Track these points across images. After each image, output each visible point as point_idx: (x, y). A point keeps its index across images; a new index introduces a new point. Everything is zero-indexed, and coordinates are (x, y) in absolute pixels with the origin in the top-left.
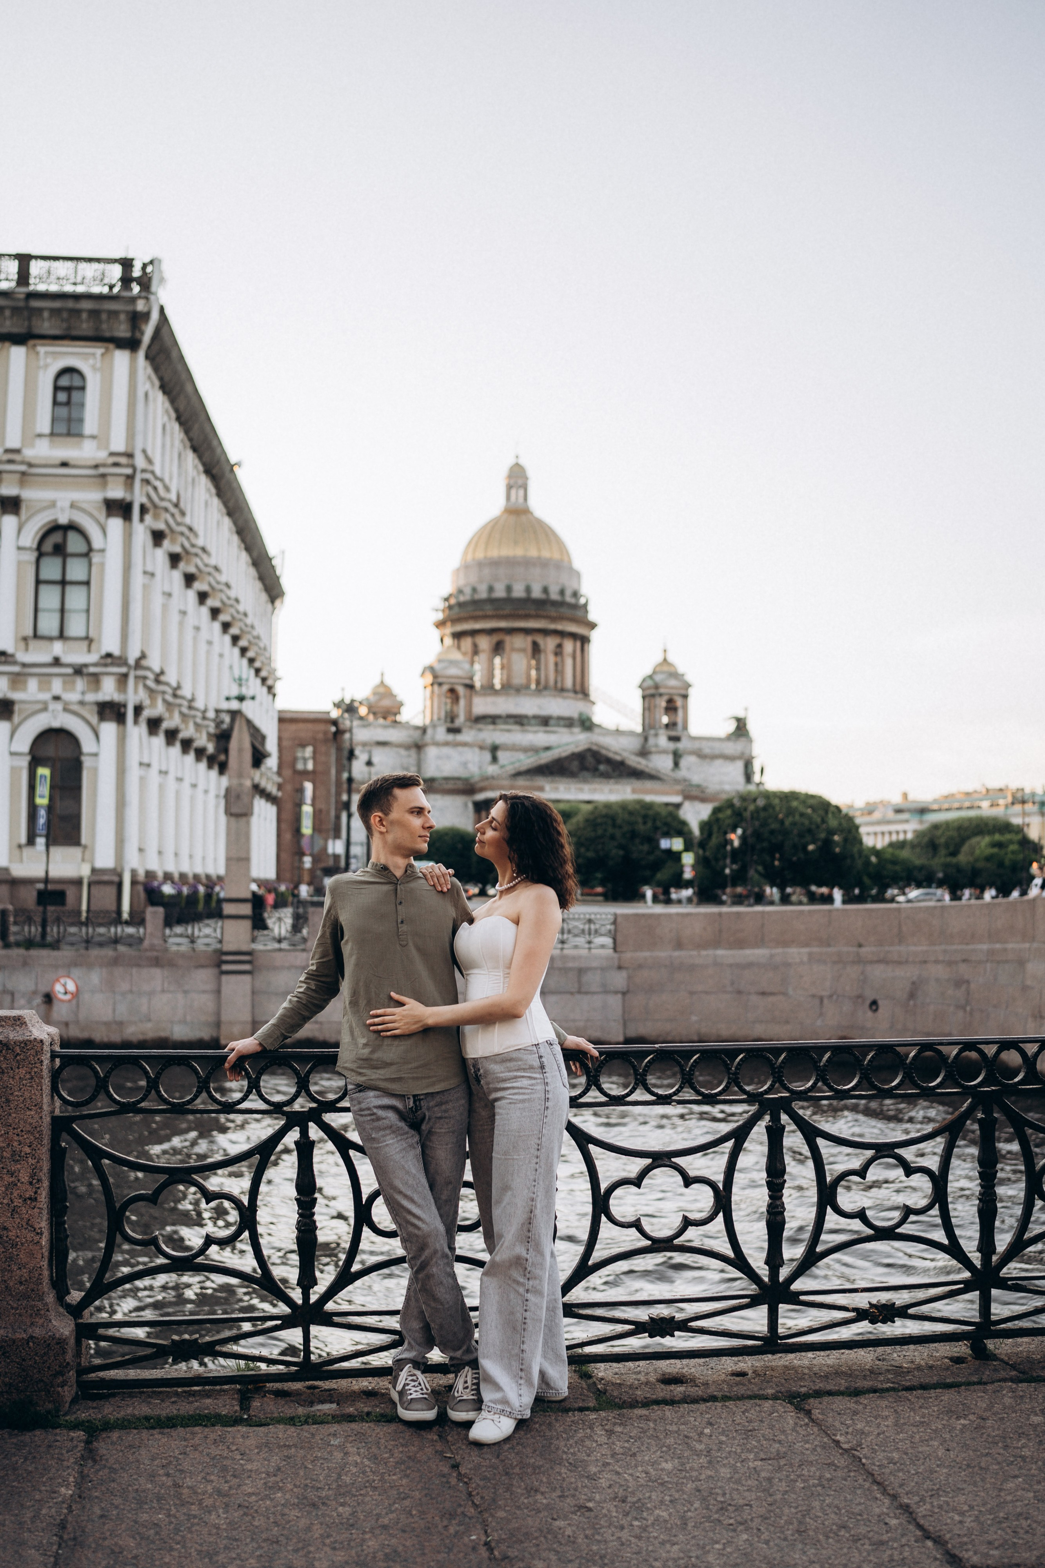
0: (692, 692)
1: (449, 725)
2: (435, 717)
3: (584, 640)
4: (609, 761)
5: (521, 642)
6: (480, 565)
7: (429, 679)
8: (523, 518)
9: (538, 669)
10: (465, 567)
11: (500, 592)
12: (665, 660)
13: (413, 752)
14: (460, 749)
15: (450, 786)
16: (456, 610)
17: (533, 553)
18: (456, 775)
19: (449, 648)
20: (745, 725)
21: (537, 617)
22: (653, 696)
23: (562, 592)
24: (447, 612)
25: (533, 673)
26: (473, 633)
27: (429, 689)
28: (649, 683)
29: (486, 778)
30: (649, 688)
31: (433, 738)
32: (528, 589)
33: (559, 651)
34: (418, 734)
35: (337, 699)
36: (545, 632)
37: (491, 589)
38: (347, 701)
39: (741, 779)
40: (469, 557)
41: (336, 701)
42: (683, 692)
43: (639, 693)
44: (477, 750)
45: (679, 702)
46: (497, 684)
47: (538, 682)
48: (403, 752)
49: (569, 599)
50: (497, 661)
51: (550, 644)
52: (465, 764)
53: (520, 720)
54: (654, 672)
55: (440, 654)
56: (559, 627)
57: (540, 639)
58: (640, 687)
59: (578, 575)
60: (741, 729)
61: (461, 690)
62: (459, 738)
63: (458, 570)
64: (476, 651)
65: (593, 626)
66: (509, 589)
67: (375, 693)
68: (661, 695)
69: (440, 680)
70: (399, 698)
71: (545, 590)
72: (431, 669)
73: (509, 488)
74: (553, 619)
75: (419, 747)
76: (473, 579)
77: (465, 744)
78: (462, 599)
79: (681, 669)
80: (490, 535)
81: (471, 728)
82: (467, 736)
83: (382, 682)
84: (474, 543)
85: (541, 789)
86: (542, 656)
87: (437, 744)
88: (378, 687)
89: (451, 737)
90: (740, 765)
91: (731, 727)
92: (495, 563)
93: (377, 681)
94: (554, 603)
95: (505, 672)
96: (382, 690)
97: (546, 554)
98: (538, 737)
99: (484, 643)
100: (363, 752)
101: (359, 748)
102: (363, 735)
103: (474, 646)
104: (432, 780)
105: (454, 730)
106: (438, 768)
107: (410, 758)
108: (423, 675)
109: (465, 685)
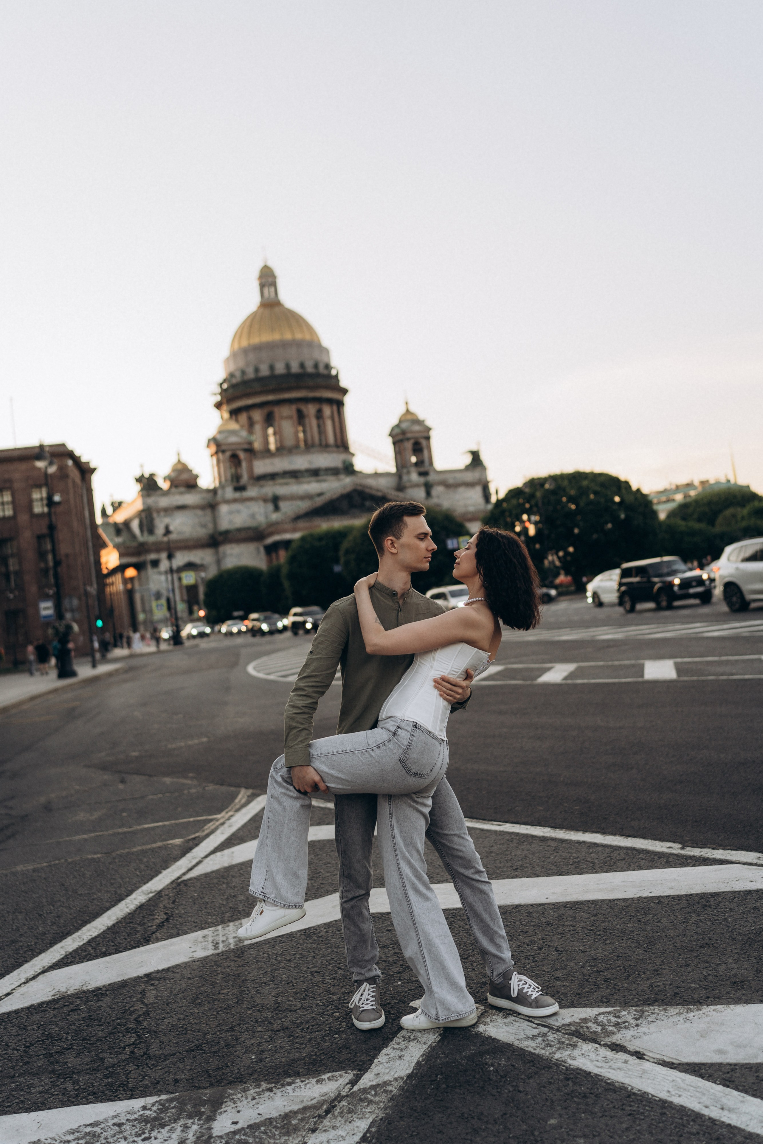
0: (432, 434)
1: (235, 484)
2: (223, 479)
3: (340, 404)
4: (371, 496)
5: (288, 411)
6: (245, 351)
7: (213, 449)
8: (277, 309)
9: (304, 432)
10: (234, 355)
11: (265, 371)
12: (408, 411)
13: (208, 512)
14: (248, 504)
15: (243, 535)
16: (231, 391)
17: (288, 336)
18: (247, 525)
19: (227, 420)
20: (479, 456)
21: (298, 388)
22: (401, 441)
23: (316, 366)
24: (224, 394)
25: (301, 435)
26: (248, 408)
27: (215, 459)
28: (397, 431)
29: (271, 525)
30: (397, 435)
31: (223, 497)
32: (288, 366)
33: (319, 415)
34: (210, 496)
35: (138, 475)
36: (306, 400)
37: (257, 370)
38: (147, 475)
39: (481, 500)
40: (236, 346)
41: (138, 477)
42: (425, 434)
43: (390, 440)
44: (261, 503)
45: (424, 442)
46: (272, 447)
47: (306, 441)
48: (199, 512)
49: (322, 370)
50: (271, 431)
51: (311, 410)
52: (253, 516)
53: (295, 475)
54: (401, 421)
55: (221, 426)
56: (318, 394)
57: (303, 407)
58: (390, 435)
59: (326, 351)
60: (476, 459)
61: (242, 455)
62: (245, 494)
63: (228, 359)
64: (251, 424)
65: (345, 391)
66: (272, 368)
67: (174, 471)
68: (408, 439)
69: (223, 448)
70: (195, 472)
71: (302, 365)
72: (214, 440)
73: (262, 286)
74: (312, 388)
75: (212, 506)
76: (241, 363)
77: (251, 499)
78: (234, 381)
79: (421, 417)
80: (251, 326)
81: (254, 485)
82: (252, 492)
83: (179, 461)
84: (238, 335)
86: (307, 421)
87: (228, 502)
88: (176, 465)
89: (238, 495)
90: (478, 490)
91: (468, 459)
92: (258, 348)
93: (174, 460)
94: (311, 376)
95: (278, 437)
96: (179, 467)
97: (299, 336)
98: (312, 487)
99: (257, 415)
100: (166, 516)
101: (162, 514)
102: (164, 502)
103: (250, 419)
104: (227, 532)
105: (240, 489)
106: (231, 522)
107: (206, 517)
108: (208, 446)
109: (245, 450)
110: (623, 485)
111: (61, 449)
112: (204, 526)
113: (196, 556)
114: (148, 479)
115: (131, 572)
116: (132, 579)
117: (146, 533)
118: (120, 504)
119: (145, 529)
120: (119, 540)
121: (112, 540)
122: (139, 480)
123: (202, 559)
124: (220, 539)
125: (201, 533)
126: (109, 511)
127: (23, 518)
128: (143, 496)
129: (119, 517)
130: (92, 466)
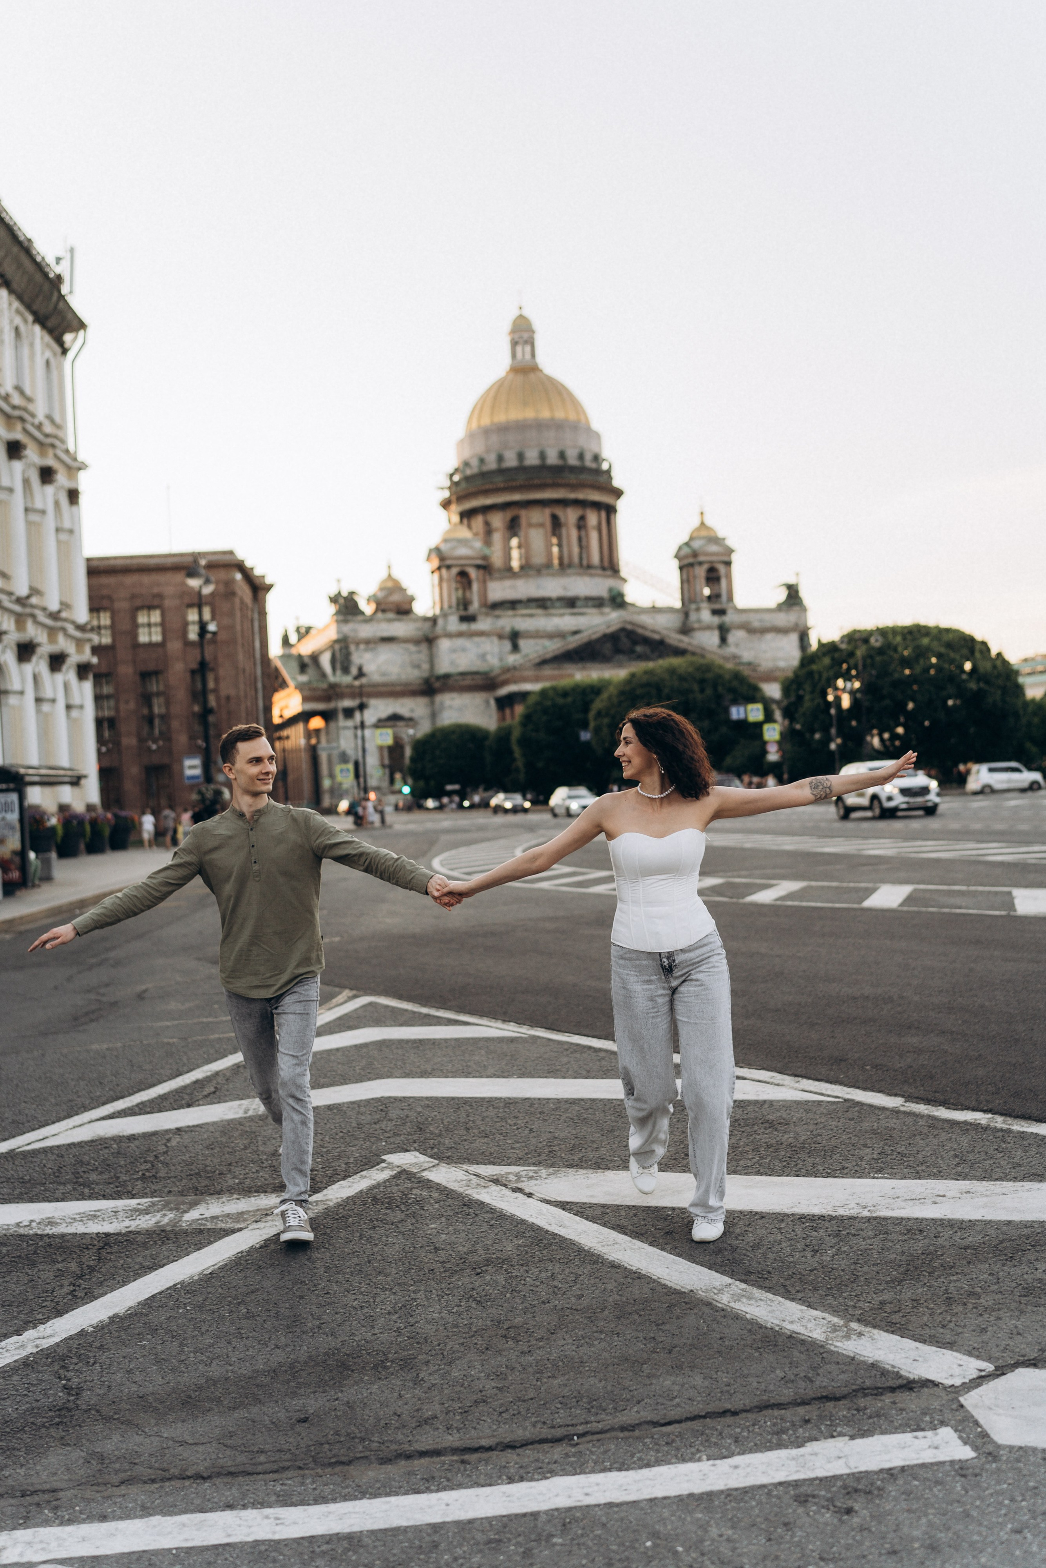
0: (734, 557)
1: (462, 613)
2: (446, 606)
3: (610, 510)
4: (646, 641)
5: (540, 516)
6: (486, 432)
7: (436, 563)
8: (532, 376)
9: (560, 545)
10: (471, 436)
11: (511, 461)
12: (703, 524)
13: (424, 647)
14: (477, 639)
15: (468, 682)
16: (464, 485)
17: (545, 414)
18: (474, 669)
19: (455, 525)
20: (797, 592)
21: (555, 486)
22: (691, 565)
23: (581, 456)
24: (454, 489)
25: (555, 550)
26: (485, 510)
27: (436, 576)
28: (686, 550)
29: (507, 670)
30: (686, 557)
31: (444, 629)
32: (542, 456)
33: (581, 524)
34: (428, 625)
35: (333, 592)
36: (565, 503)
37: (500, 458)
38: (345, 594)
39: (793, 650)
40: (474, 425)
41: (332, 595)
42: (726, 559)
43: (675, 564)
44: (495, 640)
45: (722, 569)
46: (515, 564)
47: (561, 558)
48: (412, 648)
49: (589, 463)
50: (514, 542)
51: (570, 516)
52: (483, 656)
53: (543, 603)
54: (692, 538)
55: (448, 532)
56: (580, 495)
57: (559, 512)
58: (676, 556)
59: (597, 436)
60: (793, 596)
61: (473, 573)
62: (475, 627)
63: (462, 441)
64: (489, 531)
65: (618, 493)
66: (521, 456)
67: (381, 589)
68: (700, 563)
69: (448, 562)
70: (410, 592)
71: (562, 455)
72: (437, 550)
73: (514, 344)
74: (573, 487)
75: (429, 641)
76: (480, 448)
77: (481, 634)
78: (469, 472)
79: (721, 534)
80: (495, 398)
81: (487, 614)
82: (484, 624)
83: (390, 575)
84: (478, 409)
86: (564, 531)
87: (450, 636)
88: (384, 581)
89: (464, 627)
90: (794, 638)
91: (782, 595)
92: (503, 429)
93: (384, 575)
94: (572, 469)
95: (523, 551)
96: (390, 584)
97: (560, 415)
98: (565, 621)
99: (498, 520)
100: (366, 650)
101: (362, 646)
102: (366, 631)
103: (487, 524)
104: (447, 676)
105: (468, 619)
106: (452, 663)
107: (420, 654)
108: (428, 559)
109: (478, 567)
110: (978, 647)
111: (227, 558)
112: (418, 667)
113: (405, 707)
114: (345, 598)
115: (317, 723)
116: (317, 731)
117: (339, 672)
118: (308, 630)
119: (338, 666)
120: (303, 678)
121: (294, 678)
122: (334, 600)
123: (412, 710)
124: (437, 685)
125: (414, 676)
126: (293, 638)
127: (175, 646)
128: (337, 621)
129: (306, 648)
130: (268, 581)
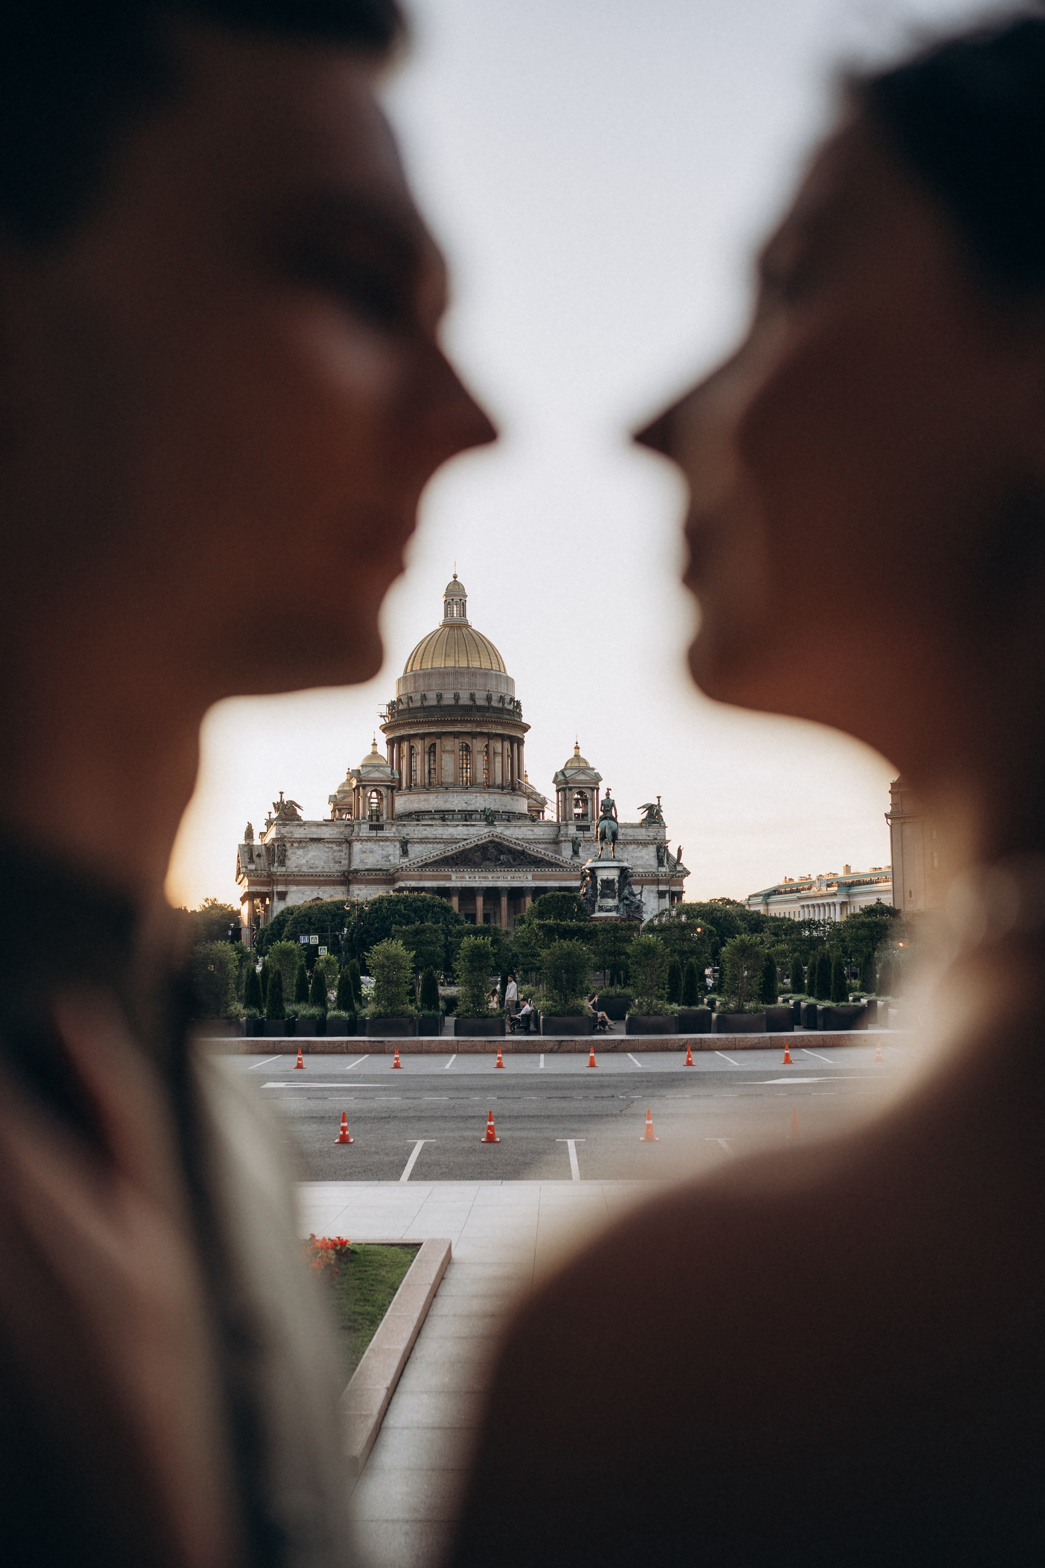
2: (360, 816)
3: (518, 741)
4: (510, 851)
5: (450, 744)
6: (415, 676)
7: (355, 782)
8: (463, 632)
9: (469, 768)
10: (406, 678)
11: (432, 700)
12: (577, 756)
13: (344, 847)
14: (382, 843)
15: (373, 876)
16: (396, 717)
17: (463, 664)
18: (378, 866)
20: (659, 812)
21: (465, 721)
22: (565, 789)
23: (489, 698)
25: (463, 772)
26: (409, 738)
28: (561, 778)
29: (399, 869)
30: (559, 783)
31: (357, 834)
32: (457, 697)
33: (487, 750)
35: (277, 800)
36: (473, 735)
37: (424, 698)
38: (287, 803)
39: (654, 862)
40: (417, 667)
41: (276, 802)
42: (593, 785)
45: (589, 793)
47: (469, 779)
48: (335, 847)
51: (478, 745)
52: (386, 857)
53: (444, 816)
54: (565, 769)
56: (487, 729)
57: (468, 741)
58: (554, 782)
59: (509, 682)
60: (654, 814)
61: (383, 791)
62: (381, 834)
63: (401, 681)
64: (411, 754)
65: (526, 728)
66: (440, 697)
68: (573, 788)
69: (364, 782)
71: (473, 697)
72: (357, 772)
73: (447, 604)
74: (479, 723)
75: (347, 842)
76: (410, 689)
77: (386, 839)
78: (401, 707)
79: (592, 764)
80: (425, 649)
81: (392, 824)
82: (389, 832)
84: (414, 655)
85: (449, 878)
86: (472, 757)
87: (361, 840)
89: (373, 833)
90: (652, 849)
91: (643, 814)
92: (427, 675)
94: (480, 708)
97: (475, 664)
98: (458, 831)
99: (419, 746)
100: (299, 848)
101: (296, 845)
102: (299, 833)
103: (411, 748)
104: (359, 871)
105: (378, 827)
106: (362, 861)
107: (341, 853)
109: (388, 787)
112: (339, 863)
113: (325, 893)
114: (286, 805)
119: (276, 859)
124: (352, 877)
125: (334, 869)
128: (278, 824)
